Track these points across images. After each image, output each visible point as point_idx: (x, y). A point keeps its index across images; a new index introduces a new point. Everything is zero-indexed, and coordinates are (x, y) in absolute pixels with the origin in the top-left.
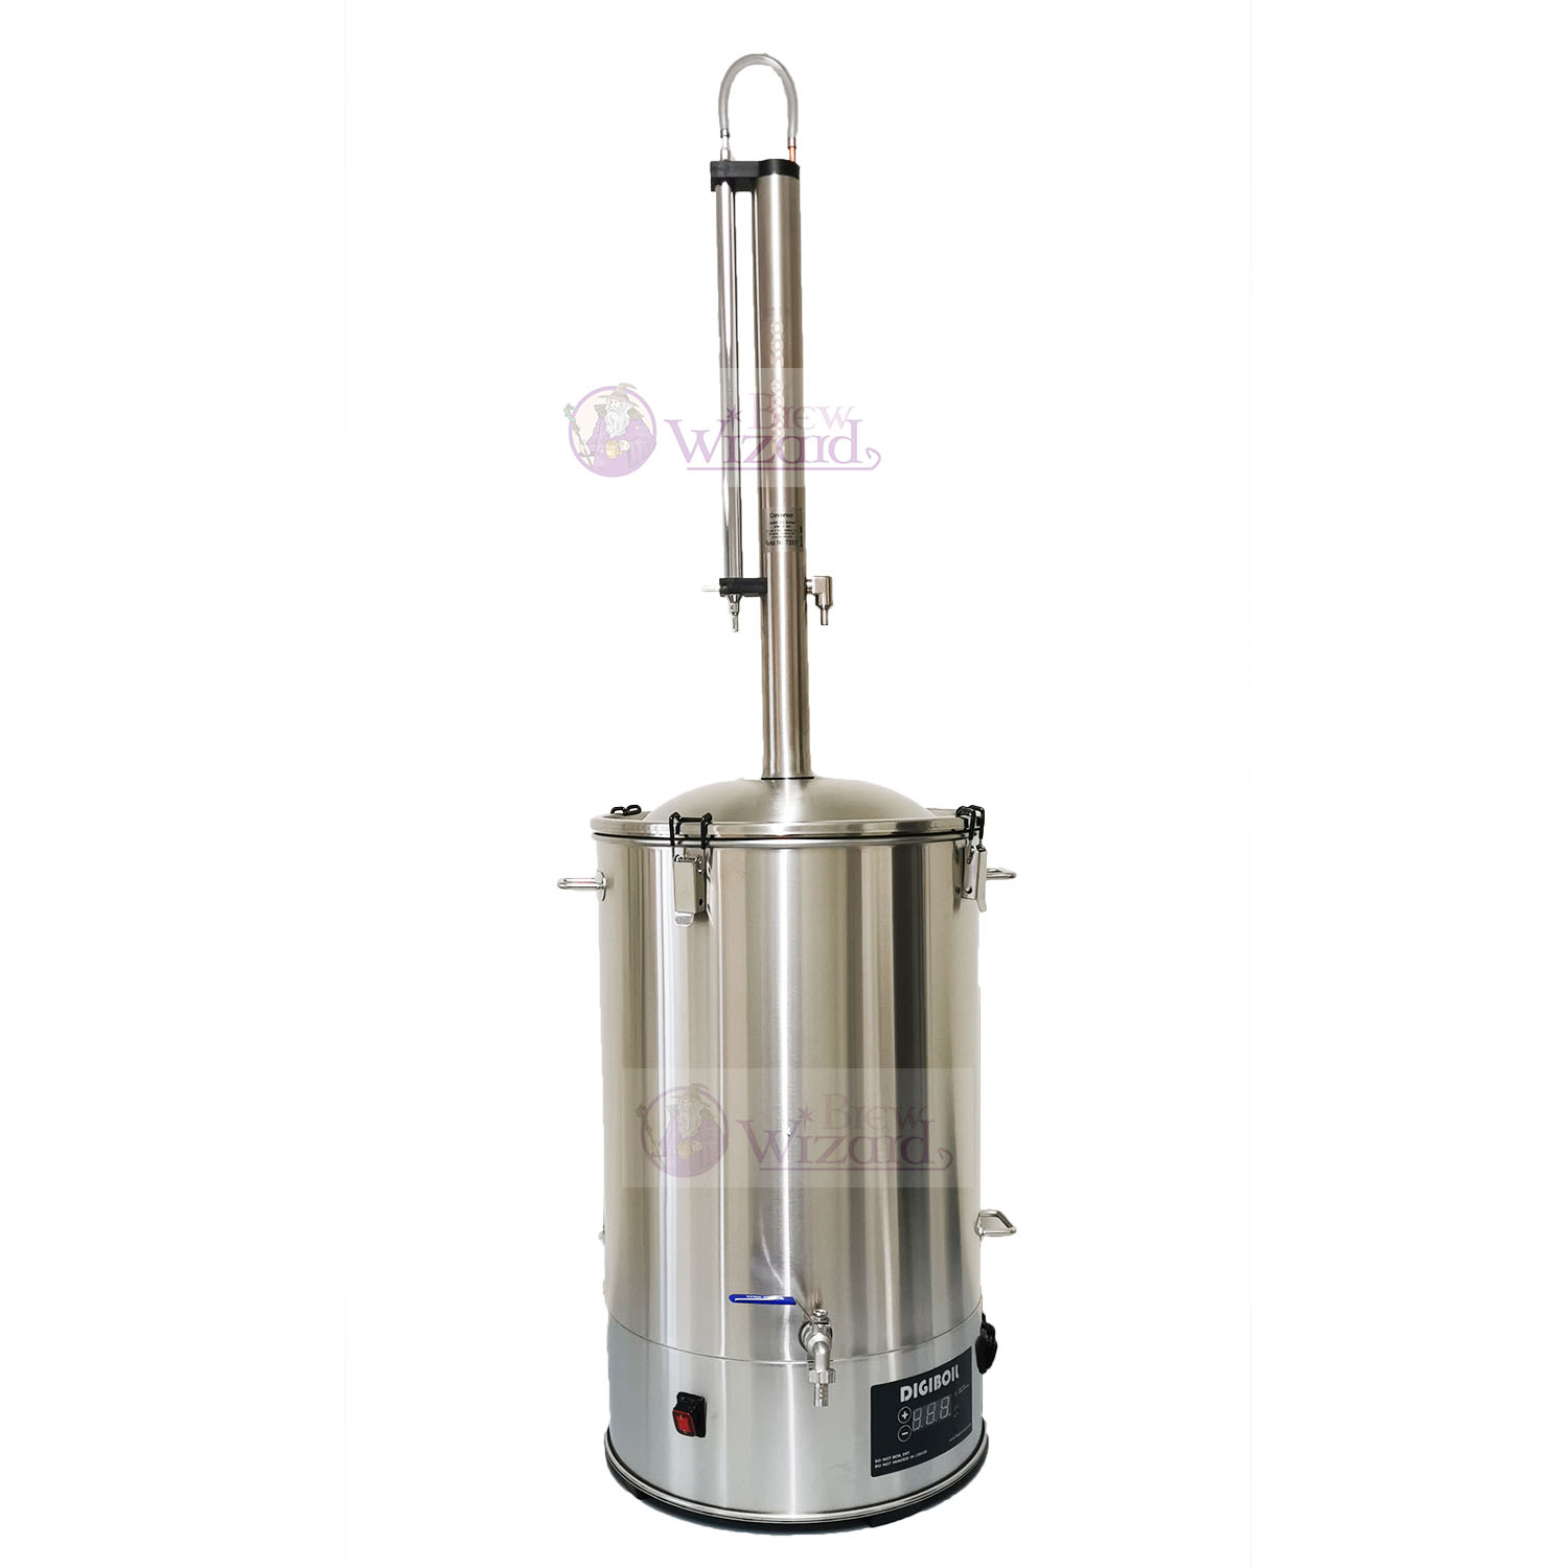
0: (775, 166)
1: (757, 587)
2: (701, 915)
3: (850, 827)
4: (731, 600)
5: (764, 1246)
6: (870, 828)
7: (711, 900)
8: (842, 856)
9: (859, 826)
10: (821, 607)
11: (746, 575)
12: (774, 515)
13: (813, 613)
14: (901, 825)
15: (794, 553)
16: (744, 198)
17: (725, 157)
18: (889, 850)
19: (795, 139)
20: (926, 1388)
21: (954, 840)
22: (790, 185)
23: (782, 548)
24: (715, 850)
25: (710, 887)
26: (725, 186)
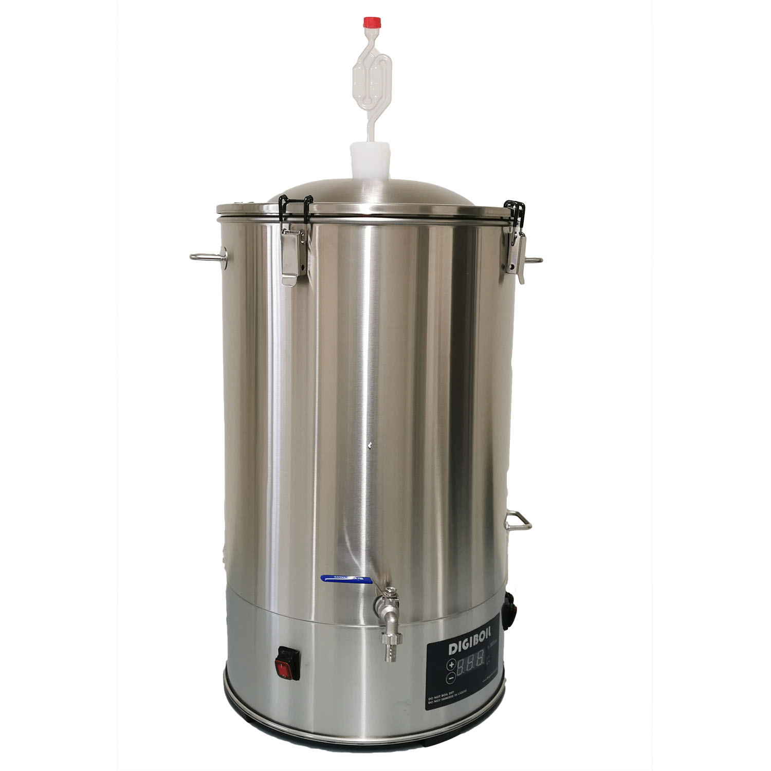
2: (303, 278)
3: (421, 210)
5: (347, 538)
6: (437, 211)
7: (311, 267)
8: (414, 232)
9: (428, 208)
14: (462, 209)
18: (451, 230)
20: (467, 644)
21: (502, 226)
24: (314, 225)
25: (311, 257)
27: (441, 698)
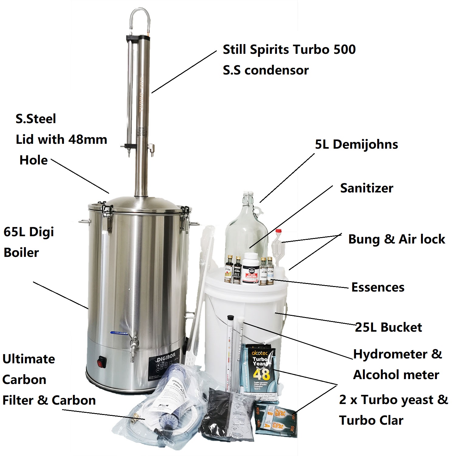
0: (143, 37)
1: (135, 146)
3: (153, 211)
4: (128, 150)
6: (158, 211)
7: (113, 228)
8: (151, 218)
9: (156, 211)
10: (151, 152)
11: (132, 143)
12: (140, 128)
13: (149, 154)
14: (167, 211)
15: (145, 138)
16: (135, 45)
17: (131, 34)
18: (163, 217)
19: (149, 30)
20: (165, 358)
21: (180, 215)
22: (147, 43)
23: (141, 137)
24: (114, 215)
25: (113, 224)
26: (130, 42)
27: (154, 377)
